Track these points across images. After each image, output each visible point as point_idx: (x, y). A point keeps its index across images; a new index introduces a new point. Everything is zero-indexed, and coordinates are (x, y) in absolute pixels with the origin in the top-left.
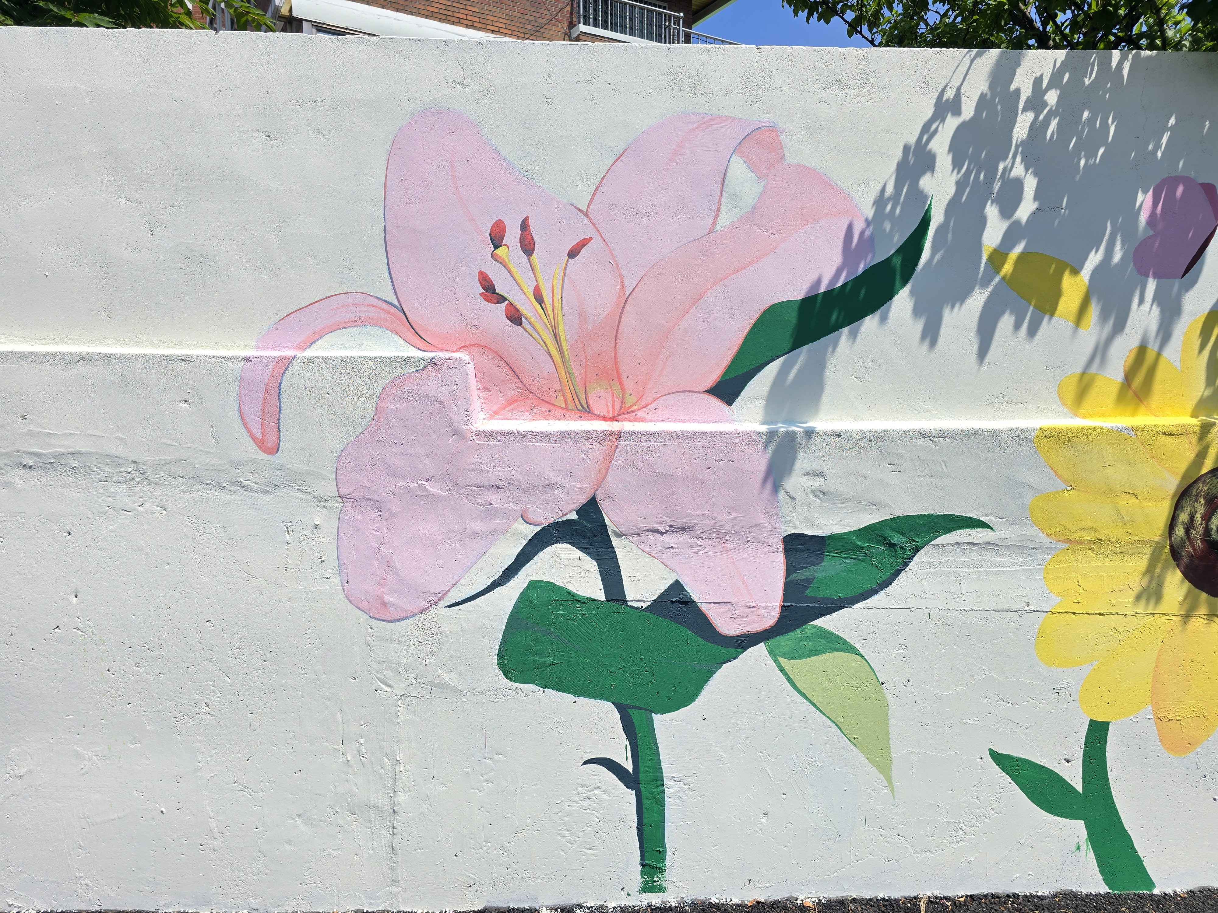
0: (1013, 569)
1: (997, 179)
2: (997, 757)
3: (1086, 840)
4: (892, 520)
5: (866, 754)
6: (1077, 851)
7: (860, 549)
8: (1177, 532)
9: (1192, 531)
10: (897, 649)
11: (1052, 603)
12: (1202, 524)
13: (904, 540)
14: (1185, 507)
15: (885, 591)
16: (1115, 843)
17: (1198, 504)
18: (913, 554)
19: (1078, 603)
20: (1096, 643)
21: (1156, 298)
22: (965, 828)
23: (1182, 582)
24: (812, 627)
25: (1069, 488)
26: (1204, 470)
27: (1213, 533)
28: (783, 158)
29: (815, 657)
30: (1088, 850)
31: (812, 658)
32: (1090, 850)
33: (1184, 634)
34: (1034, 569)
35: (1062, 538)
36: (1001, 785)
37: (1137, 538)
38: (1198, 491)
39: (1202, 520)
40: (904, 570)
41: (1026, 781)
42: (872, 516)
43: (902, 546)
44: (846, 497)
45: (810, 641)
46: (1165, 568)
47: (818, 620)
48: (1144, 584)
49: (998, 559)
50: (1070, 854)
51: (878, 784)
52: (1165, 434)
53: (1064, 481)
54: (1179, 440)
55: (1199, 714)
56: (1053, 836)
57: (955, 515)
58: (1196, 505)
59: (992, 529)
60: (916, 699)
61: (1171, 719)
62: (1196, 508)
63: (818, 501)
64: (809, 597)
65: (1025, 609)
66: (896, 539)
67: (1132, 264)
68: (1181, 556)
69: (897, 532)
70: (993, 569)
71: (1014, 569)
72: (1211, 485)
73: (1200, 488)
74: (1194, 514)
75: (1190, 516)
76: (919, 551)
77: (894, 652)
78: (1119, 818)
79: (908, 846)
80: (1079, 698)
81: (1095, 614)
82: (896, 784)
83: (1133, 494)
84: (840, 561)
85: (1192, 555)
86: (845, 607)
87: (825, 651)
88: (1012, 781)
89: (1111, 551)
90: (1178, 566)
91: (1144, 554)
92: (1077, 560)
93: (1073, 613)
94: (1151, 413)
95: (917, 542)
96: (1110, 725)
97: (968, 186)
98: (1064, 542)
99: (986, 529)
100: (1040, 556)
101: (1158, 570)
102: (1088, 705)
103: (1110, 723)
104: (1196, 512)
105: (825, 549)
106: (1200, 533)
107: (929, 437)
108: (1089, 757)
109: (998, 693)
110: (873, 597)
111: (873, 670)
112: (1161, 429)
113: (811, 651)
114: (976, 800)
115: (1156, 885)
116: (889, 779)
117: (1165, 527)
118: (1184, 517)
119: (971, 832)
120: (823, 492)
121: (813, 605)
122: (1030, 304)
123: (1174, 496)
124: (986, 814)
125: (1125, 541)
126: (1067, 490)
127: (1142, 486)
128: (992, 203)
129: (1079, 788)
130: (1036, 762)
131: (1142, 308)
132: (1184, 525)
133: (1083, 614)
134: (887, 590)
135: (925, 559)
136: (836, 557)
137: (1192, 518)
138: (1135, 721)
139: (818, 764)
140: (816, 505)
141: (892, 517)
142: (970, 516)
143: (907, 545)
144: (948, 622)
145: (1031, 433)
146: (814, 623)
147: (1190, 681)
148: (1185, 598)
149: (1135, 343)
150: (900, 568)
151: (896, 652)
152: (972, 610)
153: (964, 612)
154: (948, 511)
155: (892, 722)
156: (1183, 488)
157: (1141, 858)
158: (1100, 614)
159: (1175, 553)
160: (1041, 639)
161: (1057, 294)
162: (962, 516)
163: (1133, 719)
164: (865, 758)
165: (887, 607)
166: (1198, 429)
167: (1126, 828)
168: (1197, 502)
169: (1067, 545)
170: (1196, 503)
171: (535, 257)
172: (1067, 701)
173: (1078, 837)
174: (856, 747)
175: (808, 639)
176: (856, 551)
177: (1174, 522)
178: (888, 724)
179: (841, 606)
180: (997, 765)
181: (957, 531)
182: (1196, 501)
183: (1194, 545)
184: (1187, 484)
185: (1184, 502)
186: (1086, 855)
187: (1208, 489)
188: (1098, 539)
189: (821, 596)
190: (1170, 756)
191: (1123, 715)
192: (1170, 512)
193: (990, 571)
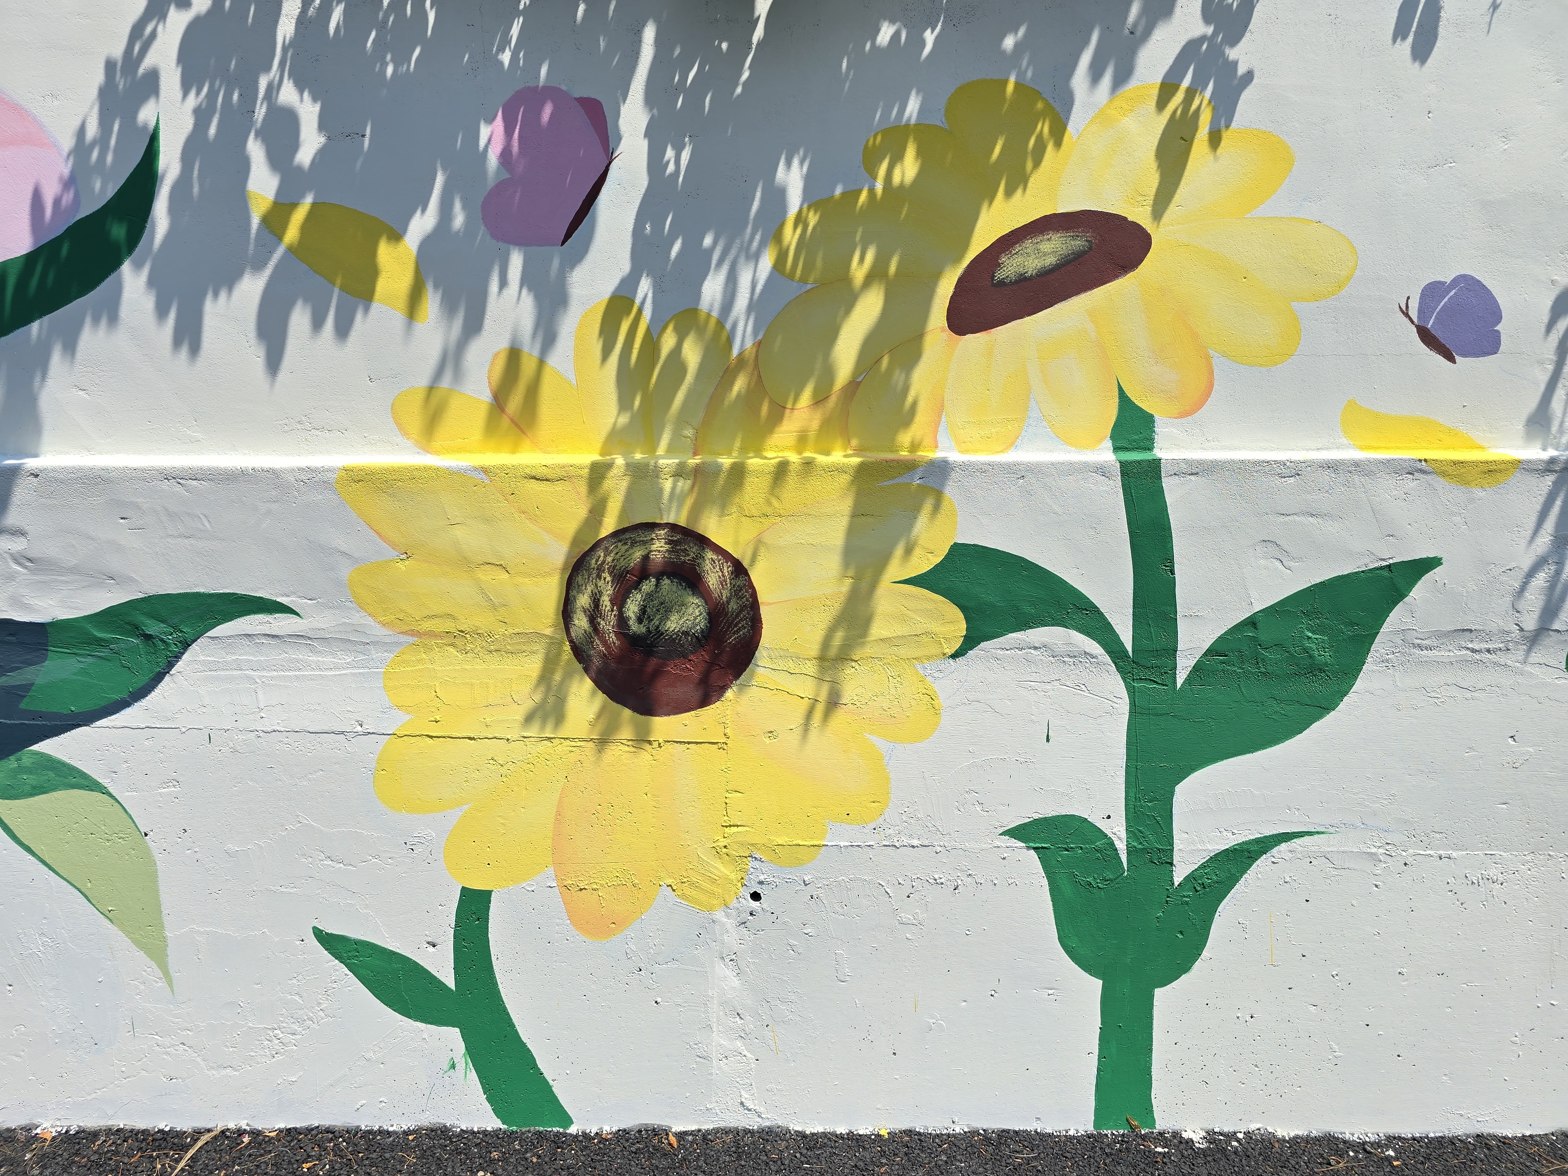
0: (337, 673)
1: (259, 102)
2: (327, 940)
3: (464, 1054)
4: (143, 599)
5: (128, 934)
6: (451, 1070)
7: (101, 643)
8: (576, 622)
9: (599, 620)
10: (165, 786)
11: (397, 722)
12: (612, 611)
13: (165, 630)
14: (582, 585)
15: (140, 703)
16: (508, 1060)
17: (602, 581)
18: (182, 651)
19: (437, 722)
20: (465, 779)
21: (526, 280)
22: (281, 1035)
23: (593, 694)
24: (33, 754)
25: (404, 556)
26: (604, 533)
27: (631, 622)
29: (41, 796)
30: (469, 1070)
31: (37, 798)
32: (470, 1069)
33: (598, 768)
34: (368, 673)
35: (405, 628)
36: (333, 978)
37: (517, 630)
38: (599, 563)
39: (613, 604)
40: (168, 673)
41: (370, 973)
42: (112, 594)
43: (163, 639)
44: (65, 566)
45: (31, 773)
46: (568, 675)
47: (41, 744)
48: (538, 697)
49: (314, 658)
50: (441, 1074)
51: (148, 974)
52: (534, 478)
53: (394, 546)
54: (559, 487)
55: (626, 881)
56: (414, 1049)
57: (237, 594)
58: (601, 583)
59: (297, 614)
60: (198, 856)
61: (582, 888)
62: (600, 587)
63: (25, 571)
64: (25, 710)
65: (355, 731)
66: (153, 628)
67: (483, 228)
68: (589, 656)
69: (153, 617)
70: (306, 673)
71: (339, 673)
72: (616, 554)
73: (601, 559)
74: (598, 595)
75: (593, 598)
76: (189, 645)
77: (160, 791)
78: (512, 1025)
79: (199, 1059)
80: (444, 856)
81: (463, 738)
82: (175, 975)
83: (501, 565)
84: (73, 660)
85: (604, 654)
86: (79, 726)
87: (56, 788)
88: (348, 972)
89: (482, 648)
90: (586, 670)
91: (533, 652)
92: (432, 661)
93: (428, 736)
94: (540, 449)
95: (185, 632)
96: (492, 895)
97: (214, 113)
98: (409, 634)
99: (289, 615)
100: (376, 654)
101: (558, 677)
102: (457, 867)
103: (493, 893)
104: (601, 593)
105: (48, 642)
106: (612, 623)
107: (174, 478)
108: (464, 939)
109: (322, 850)
110: (123, 712)
111: (130, 815)
112: (528, 471)
113: (34, 788)
114: (297, 998)
115: (574, 1120)
116: (163, 966)
117: (557, 615)
118: (583, 600)
119: (290, 1042)
120: (29, 559)
121: (31, 722)
122: (334, 284)
123: (564, 569)
124: (312, 1017)
125: (500, 633)
126: (401, 560)
127: (511, 554)
128: (257, 136)
129: (451, 983)
130: (383, 946)
131: (505, 292)
132: (585, 612)
133: (444, 737)
134: (144, 702)
135: (202, 658)
136: (67, 653)
137: (596, 602)
138: (529, 889)
139: (58, 945)
140: (23, 577)
141: (141, 596)
142: (261, 596)
143: (170, 637)
144: (239, 748)
145: (329, 475)
146: (35, 747)
147: (610, 834)
148: (599, 716)
149: (503, 344)
150: (162, 671)
151: (163, 790)
152: (274, 731)
153: (262, 734)
154: (226, 588)
155: (162, 888)
156: (573, 558)
157: (548, 1083)
158: (470, 738)
159: (579, 652)
160: (382, 772)
161: (372, 272)
162: (250, 596)
163: (526, 887)
164: (127, 939)
165: (144, 726)
166: (585, 472)
167: (523, 1039)
168: (600, 579)
169: (411, 640)
170: (598, 580)
172: (426, 861)
173: (452, 1051)
174: (112, 922)
175: (29, 771)
176: (96, 645)
177: (569, 607)
178: (157, 891)
179: (73, 724)
180: (326, 949)
181: (245, 617)
182: (599, 577)
183: (606, 641)
184: (580, 552)
185: (579, 579)
186: (466, 1077)
187: (613, 560)
188: (459, 631)
189: (44, 710)
190: (585, 940)
191: (511, 880)
192: (561, 593)
193: (303, 676)
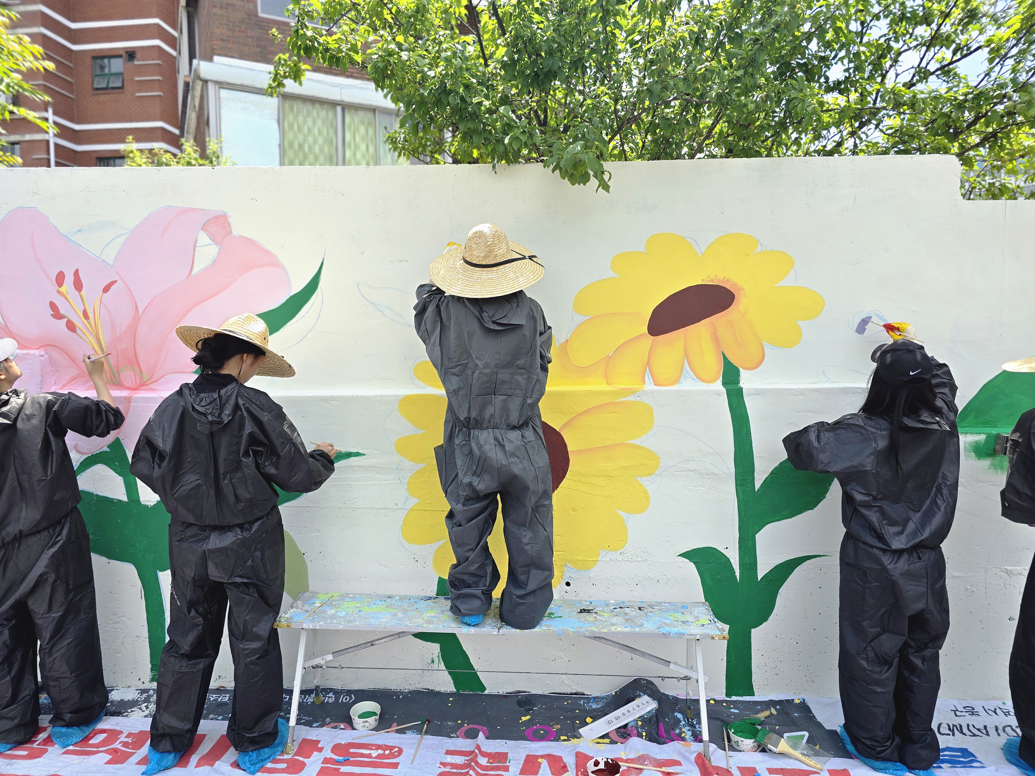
0: (387, 482)
3: (438, 656)
6: (432, 662)
11: (412, 504)
19: (429, 504)
28: (231, 232)
30: (439, 662)
34: (400, 482)
49: (377, 476)
50: (428, 664)
56: (417, 653)
59: (366, 457)
60: (325, 564)
65: (395, 508)
80: (432, 564)
81: (440, 511)
93: (425, 510)
99: (363, 458)
100: (404, 474)
102: (437, 569)
107: (326, 400)
109: (378, 561)
110: (296, 500)
111: (298, 545)
115: (487, 688)
133: (432, 510)
144: (345, 515)
151: (312, 534)
152: (360, 508)
153: (355, 509)
157: (475, 670)
160: (405, 526)
165: (305, 506)
167: (464, 649)
171: (82, 292)
172: (423, 566)
173: (432, 654)
186: (438, 665)
193: (373, 484)
